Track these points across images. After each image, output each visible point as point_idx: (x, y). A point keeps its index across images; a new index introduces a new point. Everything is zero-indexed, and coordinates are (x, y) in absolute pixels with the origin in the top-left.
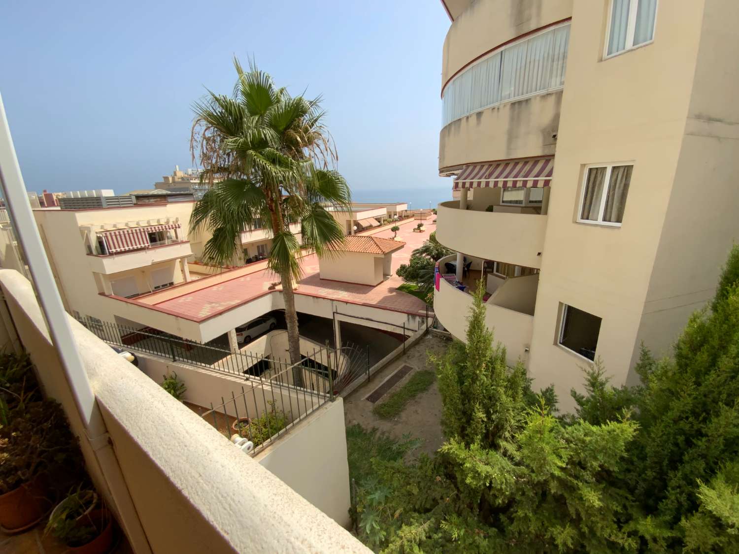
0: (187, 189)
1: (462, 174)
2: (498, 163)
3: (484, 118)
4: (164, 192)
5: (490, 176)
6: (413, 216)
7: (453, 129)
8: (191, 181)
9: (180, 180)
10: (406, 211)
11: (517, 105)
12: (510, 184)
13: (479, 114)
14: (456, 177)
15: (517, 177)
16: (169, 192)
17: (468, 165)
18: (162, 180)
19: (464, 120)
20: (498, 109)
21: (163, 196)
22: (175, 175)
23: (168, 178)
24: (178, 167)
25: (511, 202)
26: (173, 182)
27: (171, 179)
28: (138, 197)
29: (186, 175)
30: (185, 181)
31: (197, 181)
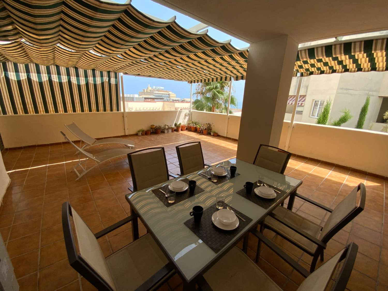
0: (161, 96)
4: (154, 97)
8: (154, 92)
9: (149, 91)
18: (142, 91)
21: (153, 99)
22: (148, 89)
23: (144, 90)
24: (149, 85)
25: (299, 111)
26: (147, 92)
27: (146, 90)
28: (145, 98)
29: (152, 89)
30: (151, 92)
31: (156, 92)
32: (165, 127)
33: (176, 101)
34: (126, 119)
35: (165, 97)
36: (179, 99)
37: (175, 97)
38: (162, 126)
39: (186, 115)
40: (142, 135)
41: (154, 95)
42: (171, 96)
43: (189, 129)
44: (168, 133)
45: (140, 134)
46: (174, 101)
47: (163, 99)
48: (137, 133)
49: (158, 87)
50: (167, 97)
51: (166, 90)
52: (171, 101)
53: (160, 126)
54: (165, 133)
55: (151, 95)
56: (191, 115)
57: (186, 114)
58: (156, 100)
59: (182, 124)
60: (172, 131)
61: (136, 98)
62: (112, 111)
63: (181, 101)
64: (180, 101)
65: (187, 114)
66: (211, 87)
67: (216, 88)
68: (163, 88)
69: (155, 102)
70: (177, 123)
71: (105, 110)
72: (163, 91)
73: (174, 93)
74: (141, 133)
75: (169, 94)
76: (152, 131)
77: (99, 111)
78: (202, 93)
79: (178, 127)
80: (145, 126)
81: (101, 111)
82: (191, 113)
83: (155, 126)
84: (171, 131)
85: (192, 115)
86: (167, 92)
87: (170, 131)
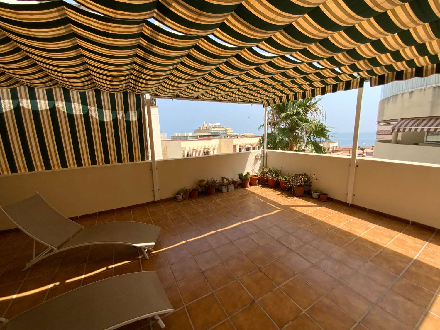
0: (218, 133)
1: (397, 124)
2: (424, 119)
3: (414, 94)
4: (209, 134)
5: (418, 125)
6: (342, 150)
7: (391, 100)
8: (210, 129)
9: (205, 128)
10: (336, 147)
11: (437, 89)
12: (432, 130)
13: (411, 93)
14: (393, 126)
15: (437, 127)
16: (211, 134)
17: (402, 119)
18: (198, 129)
19: (400, 96)
20: (425, 90)
21: (209, 136)
22: (204, 126)
23: (200, 127)
24: (205, 122)
25: (432, 141)
26: (202, 129)
27: (201, 128)
28: (200, 136)
29: (208, 126)
30: (207, 129)
31: (213, 129)
32: (223, 180)
33: (234, 137)
34: (156, 172)
35: (221, 133)
36: (238, 134)
37: (232, 133)
38: (218, 179)
39: (256, 159)
40: (184, 198)
41: (210, 132)
42: (227, 132)
43: (264, 182)
44: (228, 191)
45: (180, 197)
46: (231, 137)
47: (220, 135)
48: (176, 196)
49: (214, 123)
50: (223, 133)
51: (223, 126)
52: (228, 137)
53: (214, 180)
54: (223, 192)
55: (206, 132)
56: (265, 158)
57: (257, 157)
58: (211, 137)
59: (251, 174)
60: (235, 188)
61: (190, 136)
62: (133, 161)
63: (240, 136)
64: (238, 136)
65: (259, 157)
66: (288, 113)
67: (298, 113)
68: (219, 124)
69: (211, 139)
70: (242, 173)
71: (120, 160)
72: (219, 127)
73: (230, 129)
74: (182, 195)
75: (226, 130)
76: (200, 190)
77: (110, 163)
78: (274, 124)
79: (244, 180)
80: (188, 184)
81: (114, 162)
82: (265, 156)
83: (206, 181)
84: (233, 187)
85: (267, 157)
86: (224, 128)
87: (231, 187)
